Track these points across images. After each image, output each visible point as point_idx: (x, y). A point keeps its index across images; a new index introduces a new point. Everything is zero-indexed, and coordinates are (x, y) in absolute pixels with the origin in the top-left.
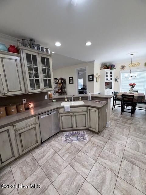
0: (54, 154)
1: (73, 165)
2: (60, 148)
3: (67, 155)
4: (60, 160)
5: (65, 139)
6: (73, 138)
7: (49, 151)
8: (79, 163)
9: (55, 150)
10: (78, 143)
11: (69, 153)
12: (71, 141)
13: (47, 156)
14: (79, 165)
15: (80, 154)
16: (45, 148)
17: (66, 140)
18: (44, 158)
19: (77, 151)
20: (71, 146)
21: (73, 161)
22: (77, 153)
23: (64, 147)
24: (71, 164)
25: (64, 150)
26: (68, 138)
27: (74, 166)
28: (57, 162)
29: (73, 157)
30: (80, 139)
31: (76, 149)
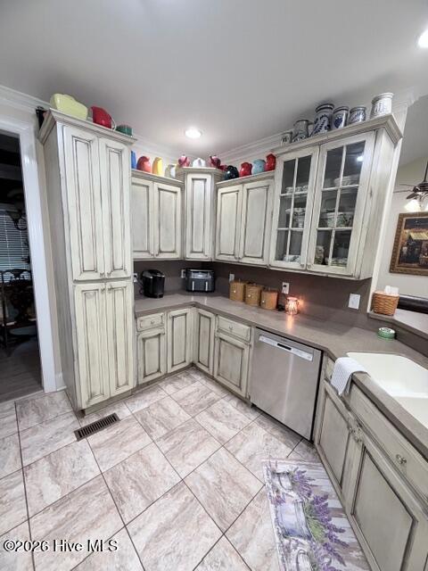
0: (220, 439)
1: (176, 494)
2: (240, 456)
3: (210, 477)
4: (199, 456)
5: (280, 469)
6: (289, 506)
7: (231, 426)
8: (176, 516)
9: (232, 442)
10: (267, 532)
11: (217, 481)
12: (275, 495)
13: (217, 424)
14: (170, 515)
15: (210, 527)
16: (239, 418)
17: (274, 473)
18: (211, 420)
19: (222, 516)
20: (247, 493)
21: (188, 494)
22: (214, 515)
23: (242, 468)
24: (182, 486)
25: (231, 466)
26: (286, 483)
27: (173, 494)
28: (196, 448)
29: (202, 497)
30: (294, 552)
31: (231, 517)
